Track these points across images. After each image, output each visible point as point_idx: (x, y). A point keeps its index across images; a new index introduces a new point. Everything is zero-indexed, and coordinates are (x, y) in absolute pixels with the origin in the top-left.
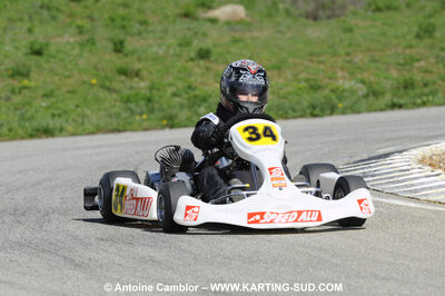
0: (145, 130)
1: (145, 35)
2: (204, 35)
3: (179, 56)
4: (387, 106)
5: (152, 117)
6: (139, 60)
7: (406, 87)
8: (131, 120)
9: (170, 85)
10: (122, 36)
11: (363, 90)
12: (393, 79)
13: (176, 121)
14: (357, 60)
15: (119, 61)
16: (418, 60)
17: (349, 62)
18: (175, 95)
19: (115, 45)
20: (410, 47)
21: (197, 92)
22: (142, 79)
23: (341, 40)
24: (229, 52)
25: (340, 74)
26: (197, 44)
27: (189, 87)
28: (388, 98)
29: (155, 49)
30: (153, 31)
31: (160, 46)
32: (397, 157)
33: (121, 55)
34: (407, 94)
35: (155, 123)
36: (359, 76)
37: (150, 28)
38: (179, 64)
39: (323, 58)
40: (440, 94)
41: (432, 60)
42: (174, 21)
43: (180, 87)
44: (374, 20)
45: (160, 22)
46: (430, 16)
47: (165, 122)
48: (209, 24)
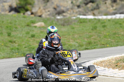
0: (18, 57)
1: (16, 31)
2: (33, 31)
3: (26, 37)
4: (84, 49)
5: (19, 54)
6: (15, 38)
7: (89, 44)
8: (13, 55)
9: (24, 45)
10: (10, 32)
11: (77, 45)
12: (86, 42)
14: (76, 36)
15: (9, 39)
16: (92, 36)
17: (74, 37)
18: (25, 47)
19: (8, 34)
20: (90, 32)
21: (31, 47)
22: (16, 43)
23: (71, 31)
24: (40, 36)
25: (71, 40)
26: (31, 33)
27: (29, 45)
28: (84, 47)
29: (19, 35)
31: (20, 34)
32: (87, 63)
33: (10, 37)
34: (90, 46)
35: (20, 56)
36: (76, 41)
37: (18, 29)
39: (66, 36)
40: (99, 45)
41: (96, 36)
42: (25, 27)
43: (27, 45)
44: (80, 25)
45: (21, 28)
46: (95, 24)
47: (23, 55)
48: (34, 28)
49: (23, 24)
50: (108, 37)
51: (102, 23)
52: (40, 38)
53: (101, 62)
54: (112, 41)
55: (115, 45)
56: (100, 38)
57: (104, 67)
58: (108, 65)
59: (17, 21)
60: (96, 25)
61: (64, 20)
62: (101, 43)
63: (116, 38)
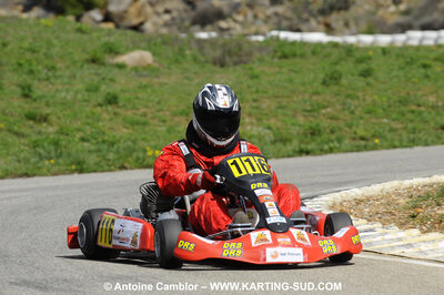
0: (55, 174)
1: (53, 80)
2: (112, 80)
3: (87, 101)
4: (294, 151)
5: (61, 161)
6: (47, 105)
7: (313, 134)
8: (39, 165)
9: (78, 130)
10: (29, 81)
11: (270, 136)
12: (300, 125)
13: (85, 166)
14: (264, 106)
15: (27, 107)
16: (325, 107)
17: (257, 108)
18: (83, 140)
19: (23, 89)
20: (317, 93)
21: (106, 138)
22: (51, 125)
23: (249, 87)
24: (137, 98)
25: (247, 120)
26: (104, 88)
28: (295, 144)
29: (63, 94)
30: (60, 76)
32: (308, 203)
33: (29, 100)
34: (313, 141)
35: (64, 168)
37: (58, 73)
38: (88, 109)
40: (347, 141)
41: (338, 107)
42: (82, 66)
43: (89, 132)
44: (280, 67)
45: (68, 67)
46: (336, 63)
47: (74, 167)
48: (116, 70)
49: (79, 56)
50: (380, 111)
51: (360, 61)
52: (137, 109)
53: (359, 202)
54: (395, 125)
55: (405, 143)
56: (352, 113)
57: (369, 221)
58: (383, 214)
59: (55, 42)
60: (338, 68)
61: (224, 45)
62: (355, 133)
63: (410, 116)
